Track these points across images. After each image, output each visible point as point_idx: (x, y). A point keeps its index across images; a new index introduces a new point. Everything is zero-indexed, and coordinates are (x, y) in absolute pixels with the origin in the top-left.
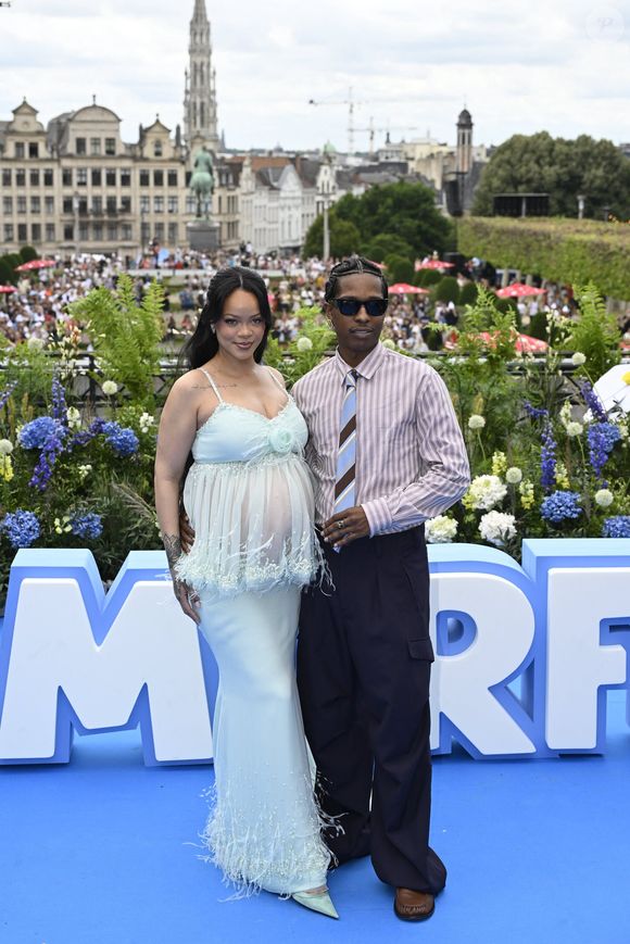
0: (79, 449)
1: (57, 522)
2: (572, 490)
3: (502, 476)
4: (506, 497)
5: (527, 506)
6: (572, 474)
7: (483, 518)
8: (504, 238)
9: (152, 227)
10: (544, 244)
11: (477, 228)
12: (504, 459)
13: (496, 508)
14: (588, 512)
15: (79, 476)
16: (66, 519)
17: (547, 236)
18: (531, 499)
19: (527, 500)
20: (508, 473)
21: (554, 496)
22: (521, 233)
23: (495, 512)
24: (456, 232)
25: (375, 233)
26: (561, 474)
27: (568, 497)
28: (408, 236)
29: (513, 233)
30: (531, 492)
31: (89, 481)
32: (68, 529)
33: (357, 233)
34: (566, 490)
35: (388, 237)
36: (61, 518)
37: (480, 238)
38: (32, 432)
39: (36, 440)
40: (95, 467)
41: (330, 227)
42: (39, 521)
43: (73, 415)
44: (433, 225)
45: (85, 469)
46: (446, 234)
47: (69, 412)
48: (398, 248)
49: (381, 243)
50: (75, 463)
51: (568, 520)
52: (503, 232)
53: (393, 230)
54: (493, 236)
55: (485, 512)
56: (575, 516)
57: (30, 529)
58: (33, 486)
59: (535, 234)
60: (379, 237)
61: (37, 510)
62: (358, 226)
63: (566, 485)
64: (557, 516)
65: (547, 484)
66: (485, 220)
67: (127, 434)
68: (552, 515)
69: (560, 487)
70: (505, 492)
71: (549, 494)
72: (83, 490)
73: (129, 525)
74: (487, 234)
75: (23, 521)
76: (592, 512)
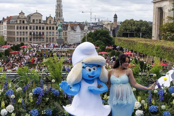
0: (46, 94)
1: (42, 111)
2: (155, 105)
3: (140, 102)
4: (141, 106)
5: (146, 109)
6: (155, 101)
7: (136, 111)
8: (125, 42)
9: (49, 38)
10: (134, 43)
11: (119, 40)
12: (140, 98)
13: (139, 109)
14: (159, 110)
15: (46, 100)
16: (44, 111)
17: (134, 42)
18: (147, 107)
19: (146, 107)
20: (142, 101)
21: (152, 106)
22: (129, 41)
23: (139, 110)
24: (114, 40)
25: (96, 40)
26: (153, 102)
27: (155, 107)
28: (104, 41)
29: (127, 41)
30: (146, 105)
31: (48, 101)
32: (45, 113)
33: (93, 40)
34: (154, 105)
35: (99, 41)
36: (43, 111)
37: (119, 42)
38: (36, 91)
39: (37, 92)
40: (50, 99)
41: (87, 39)
42: (38, 111)
43: (45, 87)
44: (109, 39)
45: (47, 99)
46: (112, 41)
47: (44, 86)
48: (101, 43)
49: (98, 42)
50: (45, 97)
51: (155, 112)
52: (125, 41)
53: (100, 40)
54: (122, 41)
55: (137, 110)
56: (156, 111)
57: (36, 113)
58: (37, 103)
59: (132, 41)
60: (97, 41)
61: (38, 109)
62: (93, 39)
63: (154, 104)
64: (153, 111)
65: (150, 104)
66: (120, 38)
67: (57, 91)
68: (151, 111)
69: (153, 104)
70: (141, 105)
71: (150, 106)
72: (47, 104)
73: (58, 112)
74: (121, 41)
75: (35, 111)
76: (160, 111)
